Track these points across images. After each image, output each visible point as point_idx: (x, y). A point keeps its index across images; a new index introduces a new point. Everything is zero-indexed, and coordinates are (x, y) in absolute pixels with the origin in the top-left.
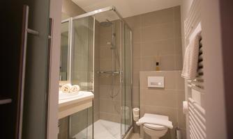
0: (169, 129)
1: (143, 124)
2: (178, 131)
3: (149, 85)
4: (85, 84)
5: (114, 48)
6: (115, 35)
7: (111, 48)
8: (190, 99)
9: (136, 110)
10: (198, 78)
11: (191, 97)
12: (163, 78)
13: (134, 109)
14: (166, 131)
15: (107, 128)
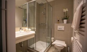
0: (65, 47)
1: (55, 44)
2: (68, 48)
3: (58, 29)
4: (33, 28)
5: (45, 14)
6: (45, 9)
7: (44, 14)
8: (74, 37)
9: (53, 38)
10: (79, 29)
11: (75, 37)
12: (64, 26)
13: (52, 38)
14: (64, 47)
15: (42, 44)
